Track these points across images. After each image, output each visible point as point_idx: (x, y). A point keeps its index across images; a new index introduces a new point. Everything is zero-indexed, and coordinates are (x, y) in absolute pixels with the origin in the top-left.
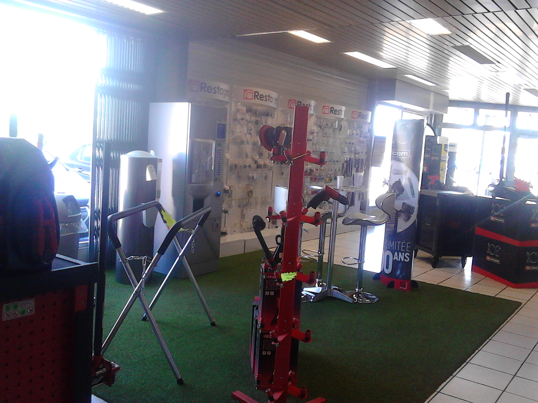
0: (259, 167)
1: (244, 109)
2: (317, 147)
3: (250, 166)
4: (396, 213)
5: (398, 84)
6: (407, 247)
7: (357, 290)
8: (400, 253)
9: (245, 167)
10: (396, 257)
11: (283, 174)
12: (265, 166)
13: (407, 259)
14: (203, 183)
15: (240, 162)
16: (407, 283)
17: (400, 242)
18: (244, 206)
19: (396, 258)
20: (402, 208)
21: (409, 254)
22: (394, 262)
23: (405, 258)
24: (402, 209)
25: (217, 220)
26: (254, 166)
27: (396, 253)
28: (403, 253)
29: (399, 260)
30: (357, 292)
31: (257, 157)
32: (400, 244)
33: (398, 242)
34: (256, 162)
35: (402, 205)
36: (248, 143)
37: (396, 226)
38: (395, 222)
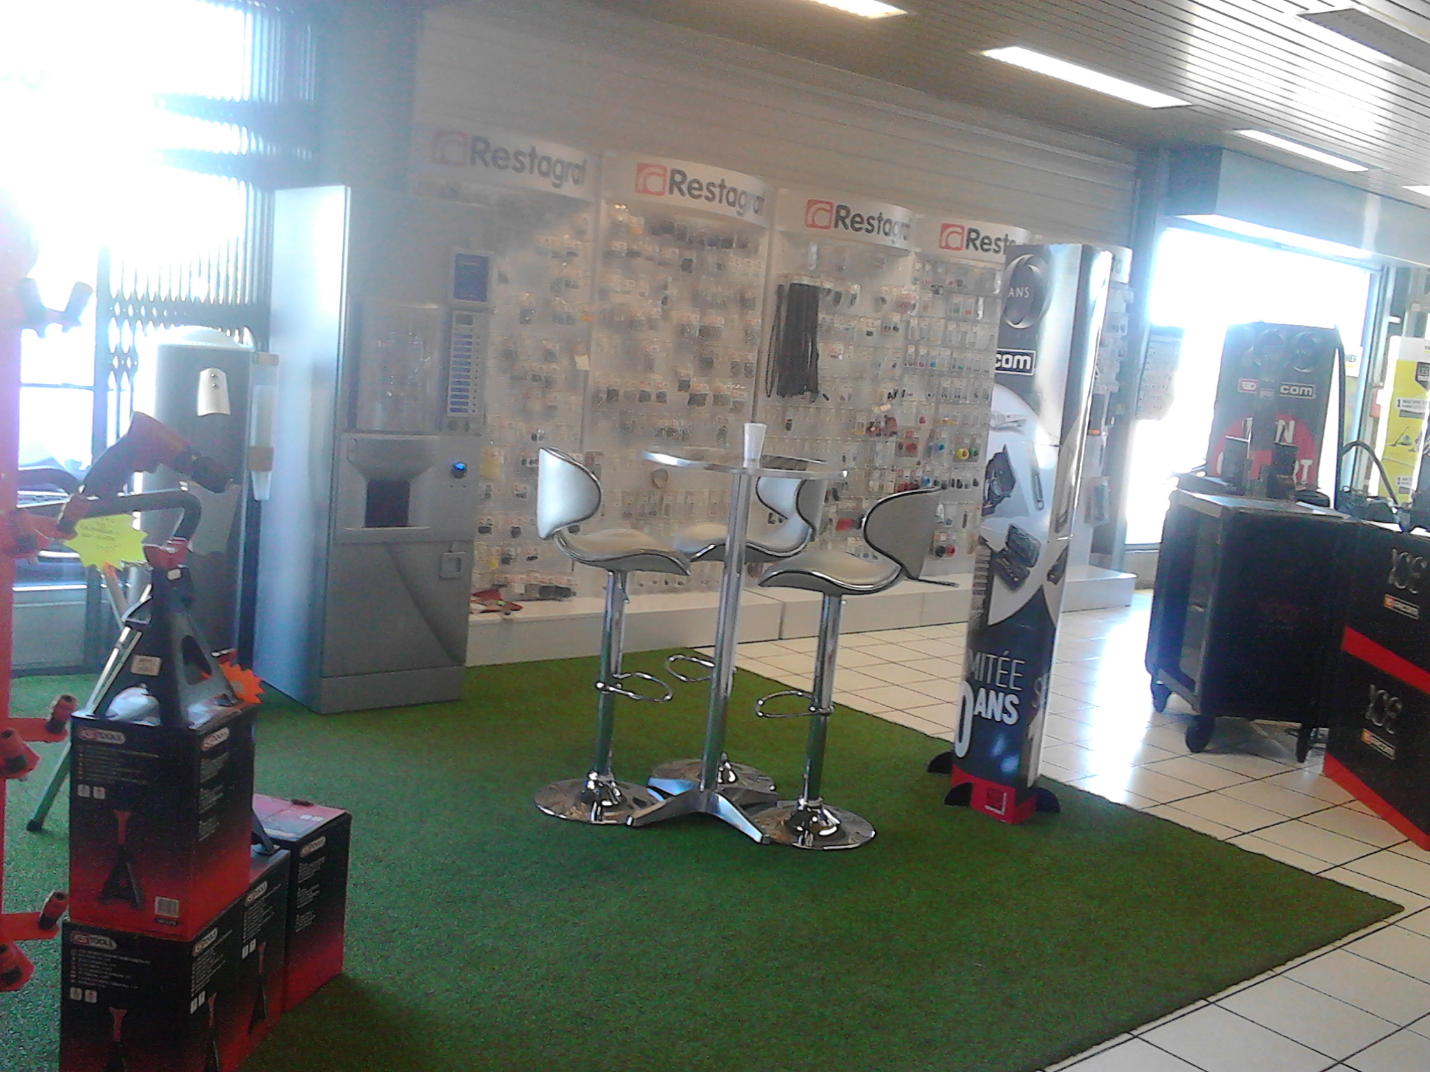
0: (696, 400)
1: (638, 223)
2: (923, 351)
3: (661, 397)
4: (988, 559)
5: (1227, 165)
6: (1014, 674)
7: (802, 802)
8: (992, 693)
9: (644, 397)
10: (981, 704)
11: (788, 427)
12: (719, 399)
13: (1010, 716)
14: (418, 435)
15: (626, 383)
16: (1005, 794)
17: (996, 657)
18: (642, 515)
19: (980, 708)
20: (1007, 544)
21: (1016, 701)
22: (977, 718)
23: (1005, 711)
24: (1005, 545)
25: (455, 546)
26: (677, 397)
27: (983, 691)
28: (1001, 695)
29: (989, 717)
30: (801, 808)
31: (688, 370)
32: (996, 661)
33: (989, 656)
34: (684, 385)
35: (1006, 533)
36: (652, 325)
37: (986, 604)
38: (984, 589)
